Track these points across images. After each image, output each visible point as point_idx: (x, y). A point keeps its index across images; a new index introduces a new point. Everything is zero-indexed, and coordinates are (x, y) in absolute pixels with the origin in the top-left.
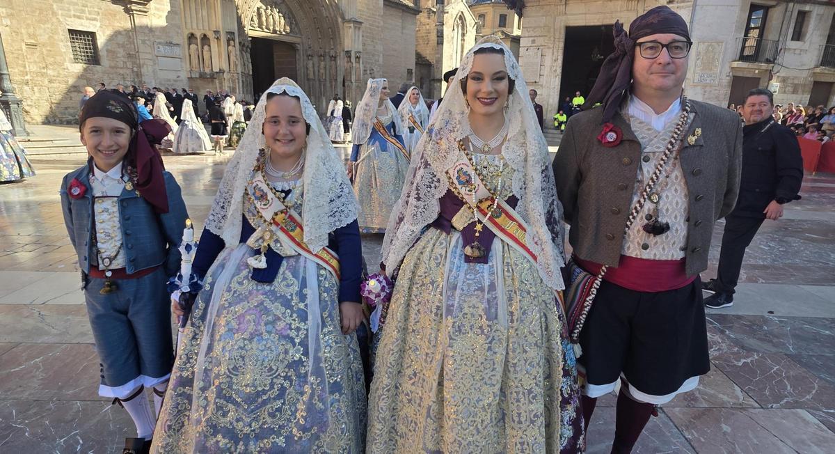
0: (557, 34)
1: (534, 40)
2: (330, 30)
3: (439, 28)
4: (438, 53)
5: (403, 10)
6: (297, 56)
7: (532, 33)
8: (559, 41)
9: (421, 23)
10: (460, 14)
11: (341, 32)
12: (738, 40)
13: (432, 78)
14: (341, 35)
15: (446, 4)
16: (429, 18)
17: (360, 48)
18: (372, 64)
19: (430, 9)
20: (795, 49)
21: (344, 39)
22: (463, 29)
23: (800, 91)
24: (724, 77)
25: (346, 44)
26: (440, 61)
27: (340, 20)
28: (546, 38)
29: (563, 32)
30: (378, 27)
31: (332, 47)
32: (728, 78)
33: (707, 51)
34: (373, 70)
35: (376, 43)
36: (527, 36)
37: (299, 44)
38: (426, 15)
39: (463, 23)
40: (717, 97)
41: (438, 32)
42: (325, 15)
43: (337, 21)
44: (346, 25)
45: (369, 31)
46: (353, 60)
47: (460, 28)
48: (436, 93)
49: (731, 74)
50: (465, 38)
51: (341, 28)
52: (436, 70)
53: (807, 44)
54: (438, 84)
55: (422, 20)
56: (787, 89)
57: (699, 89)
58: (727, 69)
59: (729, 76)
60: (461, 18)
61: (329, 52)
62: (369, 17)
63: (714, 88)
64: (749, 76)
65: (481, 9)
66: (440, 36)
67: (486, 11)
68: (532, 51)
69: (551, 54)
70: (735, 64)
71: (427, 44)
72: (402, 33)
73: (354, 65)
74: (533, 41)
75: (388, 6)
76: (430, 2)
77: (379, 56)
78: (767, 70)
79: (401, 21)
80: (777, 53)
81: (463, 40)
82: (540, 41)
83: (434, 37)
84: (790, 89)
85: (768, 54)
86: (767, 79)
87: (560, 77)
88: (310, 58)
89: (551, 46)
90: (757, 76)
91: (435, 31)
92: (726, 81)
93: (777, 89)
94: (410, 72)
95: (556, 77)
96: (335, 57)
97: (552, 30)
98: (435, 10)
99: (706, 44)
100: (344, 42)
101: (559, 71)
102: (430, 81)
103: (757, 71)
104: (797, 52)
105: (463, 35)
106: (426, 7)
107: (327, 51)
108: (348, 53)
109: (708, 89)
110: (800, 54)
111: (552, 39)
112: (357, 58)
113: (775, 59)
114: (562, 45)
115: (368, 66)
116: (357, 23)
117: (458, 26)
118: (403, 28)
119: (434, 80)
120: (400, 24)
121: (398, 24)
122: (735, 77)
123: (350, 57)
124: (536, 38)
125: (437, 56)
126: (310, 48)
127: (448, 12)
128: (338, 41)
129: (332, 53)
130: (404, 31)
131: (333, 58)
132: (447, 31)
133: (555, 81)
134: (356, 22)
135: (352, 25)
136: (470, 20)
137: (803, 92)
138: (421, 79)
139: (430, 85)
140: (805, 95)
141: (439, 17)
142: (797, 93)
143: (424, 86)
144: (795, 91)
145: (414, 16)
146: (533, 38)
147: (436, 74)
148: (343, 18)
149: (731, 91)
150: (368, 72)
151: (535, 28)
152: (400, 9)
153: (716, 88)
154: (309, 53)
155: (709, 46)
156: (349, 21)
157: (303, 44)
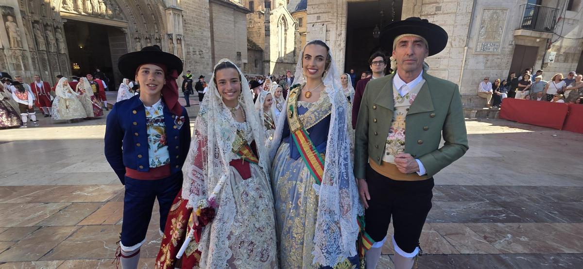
0: (340, 9)
1: (320, 17)
2: (153, 16)
3: (266, 24)
4: (266, 42)
5: (234, 9)
6: (127, 40)
7: (317, 10)
8: (342, 17)
9: (254, 21)
10: (282, 15)
11: (163, 18)
12: (522, 7)
13: (263, 60)
14: (164, 22)
15: (272, 9)
16: (260, 18)
17: (181, 32)
18: (200, 46)
19: (260, 12)
20: (569, 19)
21: (167, 25)
22: (285, 26)
23: (570, 60)
24: (507, 45)
25: (169, 28)
26: (268, 47)
27: (161, 8)
28: (330, 14)
29: (345, 7)
30: (205, 18)
31: (157, 31)
32: (510, 47)
33: (492, 18)
34: (202, 51)
35: (204, 30)
36: (312, 12)
37: (124, 28)
38: (258, 16)
39: (285, 22)
40: (499, 66)
41: (266, 27)
42: (146, 3)
43: (158, 8)
44: (168, 12)
45: (196, 20)
46: (175, 42)
47: (283, 26)
48: (266, 70)
49: (513, 43)
50: (287, 32)
51: (162, 14)
52: (266, 54)
53: (580, 14)
54: (268, 64)
55: (255, 19)
56: (559, 58)
57: (481, 58)
58: (510, 37)
59: (511, 45)
60: (283, 19)
61: (154, 35)
62: (194, 8)
63: (497, 57)
64: (529, 44)
65: (300, 15)
66: (268, 30)
67: (302, 16)
68: (318, 26)
69: (335, 29)
70: (520, 32)
71: (260, 36)
72: (235, 26)
73: (176, 45)
74: (318, 18)
75: (222, 5)
76: (261, 7)
77: (207, 40)
78: (546, 39)
79: (232, 17)
80: (555, 22)
81: (286, 34)
82: (324, 17)
83: (263, 31)
84: (562, 58)
85: (547, 24)
86: (545, 48)
87: (344, 50)
88: (138, 40)
89: (335, 21)
90: (536, 45)
91: (264, 27)
92: (508, 49)
93: (554, 58)
94: (239, 54)
95: (340, 50)
96: (160, 40)
97: (335, 6)
98: (263, 12)
99: (491, 11)
100: (167, 27)
101: (343, 45)
102: (262, 62)
103: (538, 40)
104: (571, 22)
105: (286, 30)
106: (258, 10)
107: (152, 34)
108: (170, 36)
109: (490, 58)
110: (573, 24)
111: (335, 14)
112: (179, 40)
113: (553, 28)
114: (344, 20)
115: (197, 49)
116: (177, 11)
117: (281, 24)
118: (235, 22)
119: (264, 61)
120: (233, 20)
121: (230, 19)
122: (516, 45)
123: (172, 39)
124: (320, 15)
125: (266, 44)
126: (137, 31)
127: (272, 14)
128: (161, 25)
129: (157, 36)
130: (237, 25)
131: (158, 41)
132: (273, 27)
133: (340, 55)
134: (174, 9)
135: (171, 12)
136: (290, 20)
137: (573, 60)
138: (255, 60)
139: (263, 65)
140: (574, 64)
141: (266, 17)
142: (567, 62)
143: (258, 66)
144: (566, 61)
145: (245, 14)
146: (316, 15)
147: (265, 57)
148: (164, 6)
149: (513, 59)
150: (197, 53)
151: (319, 5)
152: (231, 8)
153: (499, 57)
154: (136, 36)
155: (494, 13)
156: (169, 8)
157: (130, 27)
